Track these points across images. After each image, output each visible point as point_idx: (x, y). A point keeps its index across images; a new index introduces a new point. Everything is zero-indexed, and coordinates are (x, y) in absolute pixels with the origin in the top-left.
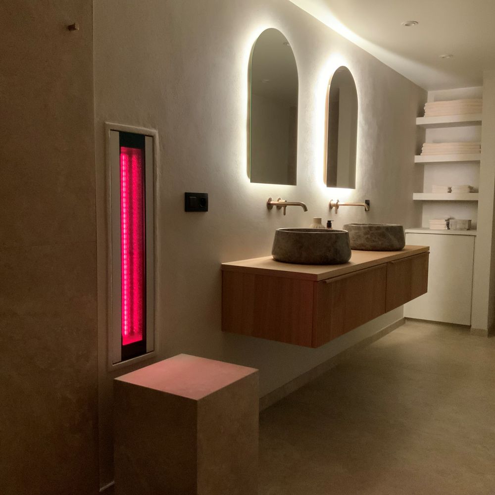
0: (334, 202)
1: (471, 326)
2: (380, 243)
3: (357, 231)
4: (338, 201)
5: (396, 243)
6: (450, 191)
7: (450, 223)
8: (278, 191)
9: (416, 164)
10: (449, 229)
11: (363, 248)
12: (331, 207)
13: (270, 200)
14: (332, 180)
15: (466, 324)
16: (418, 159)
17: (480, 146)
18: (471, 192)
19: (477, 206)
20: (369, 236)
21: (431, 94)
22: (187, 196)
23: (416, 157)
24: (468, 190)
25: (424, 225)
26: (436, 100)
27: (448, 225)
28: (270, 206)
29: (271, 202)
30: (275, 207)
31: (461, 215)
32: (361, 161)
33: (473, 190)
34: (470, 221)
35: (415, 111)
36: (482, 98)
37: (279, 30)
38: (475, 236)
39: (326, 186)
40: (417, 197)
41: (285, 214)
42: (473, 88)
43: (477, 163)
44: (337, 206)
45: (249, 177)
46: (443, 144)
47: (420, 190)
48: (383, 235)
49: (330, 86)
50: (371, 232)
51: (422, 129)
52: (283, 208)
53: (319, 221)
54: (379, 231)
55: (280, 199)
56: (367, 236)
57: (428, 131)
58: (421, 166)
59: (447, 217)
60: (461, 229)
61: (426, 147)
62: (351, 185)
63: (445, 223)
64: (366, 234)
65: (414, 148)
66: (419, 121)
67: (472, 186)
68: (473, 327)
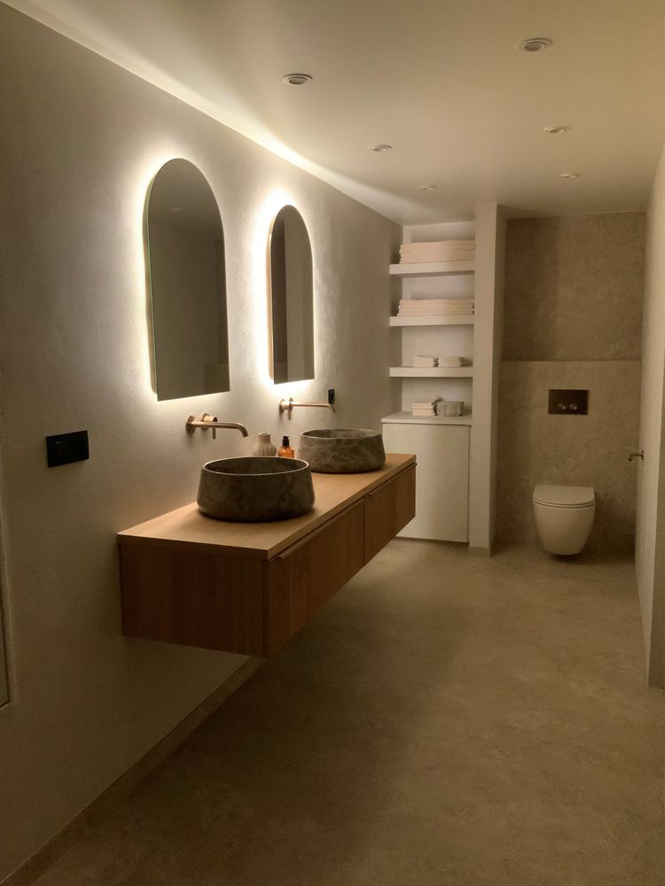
0: (286, 403)
1: (468, 543)
2: (352, 462)
3: (319, 446)
4: (291, 400)
5: (374, 462)
6: (436, 365)
7: (438, 407)
8: (202, 405)
9: (393, 328)
10: (436, 415)
11: (330, 470)
12: (281, 409)
13: (191, 418)
14: (282, 372)
15: (463, 541)
16: (394, 321)
17: (474, 304)
18: (462, 366)
19: (472, 384)
20: (336, 452)
21: (407, 231)
22: (51, 441)
23: (392, 318)
24: (459, 363)
25: (405, 408)
26: (414, 241)
27: (435, 410)
28: (190, 428)
29: (193, 423)
30: (198, 430)
31: (452, 395)
32: (320, 336)
33: (466, 363)
34: (463, 403)
35: (388, 257)
36: (474, 239)
37: (188, 159)
38: (470, 426)
39: (273, 381)
40: (395, 372)
41: (214, 437)
42: (461, 223)
43: (471, 327)
44: (290, 407)
45: (154, 391)
46: (425, 301)
47: (398, 364)
48: (356, 451)
49: (271, 236)
50: (339, 448)
51: (397, 279)
52: (211, 429)
53: (266, 439)
54: (351, 446)
55: (206, 415)
56: (333, 454)
57: (405, 281)
58: (398, 331)
59: (434, 398)
60: (453, 415)
61: (404, 305)
62: (309, 374)
63: (432, 407)
64: (334, 450)
65: (388, 308)
66: (394, 269)
67: (462, 356)
68: (471, 544)
